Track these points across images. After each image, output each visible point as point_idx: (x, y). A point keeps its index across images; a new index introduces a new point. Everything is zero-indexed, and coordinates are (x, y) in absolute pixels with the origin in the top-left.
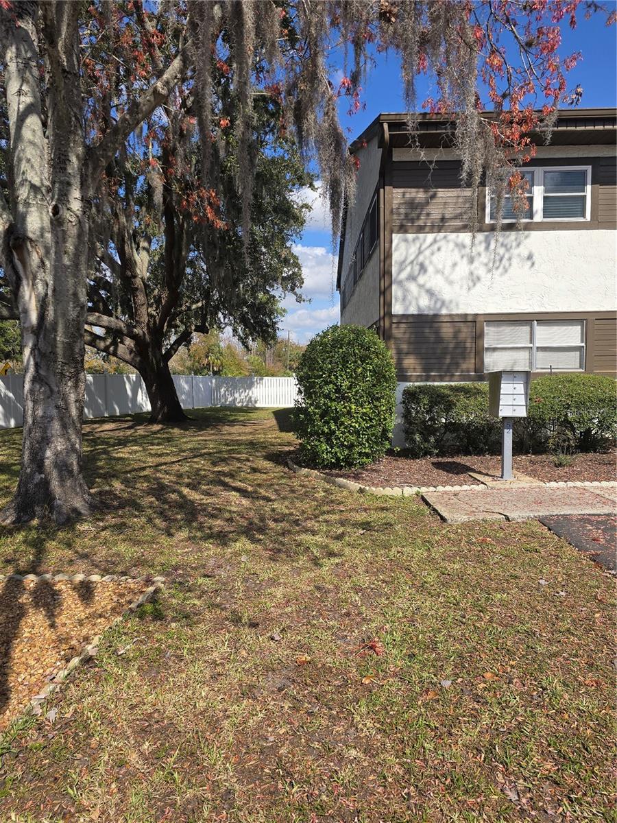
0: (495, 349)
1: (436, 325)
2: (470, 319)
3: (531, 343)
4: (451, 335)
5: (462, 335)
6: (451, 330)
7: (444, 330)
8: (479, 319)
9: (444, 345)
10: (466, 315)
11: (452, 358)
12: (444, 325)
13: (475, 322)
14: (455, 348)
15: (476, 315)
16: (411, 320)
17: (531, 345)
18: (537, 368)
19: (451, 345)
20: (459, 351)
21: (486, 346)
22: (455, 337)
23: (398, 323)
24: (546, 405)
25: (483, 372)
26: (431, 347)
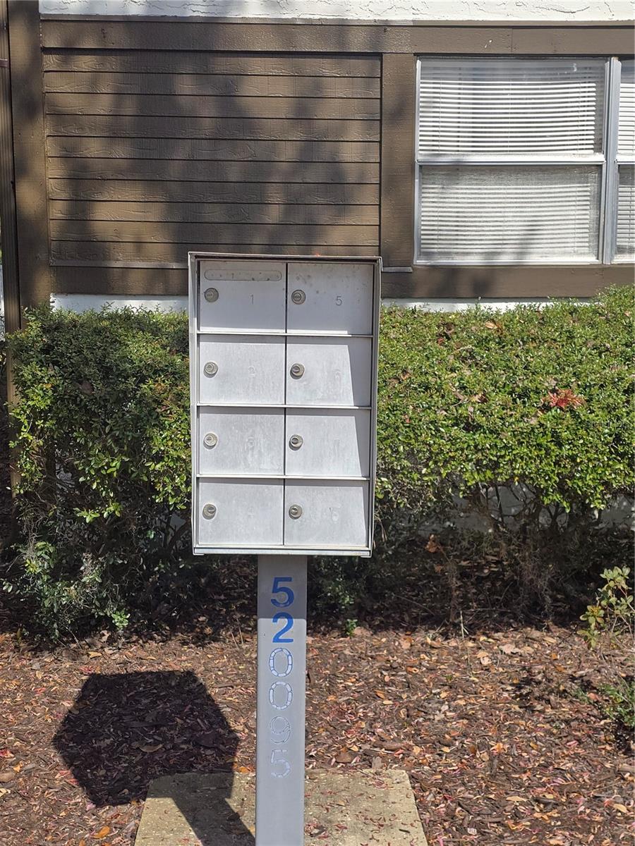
0: (456, 171)
1: (223, 65)
2: (357, 43)
3: (599, 146)
4: (283, 108)
5: (328, 110)
6: (283, 87)
7: (251, 87)
8: (395, 46)
9: (258, 150)
10: (342, 27)
11: (291, 205)
12: (257, 65)
13: (379, 55)
14: (303, 162)
15: (382, 28)
16: (117, 39)
17: (599, 158)
18: (621, 250)
19: (288, 152)
20: (315, 174)
21: (420, 157)
22: (302, 115)
23: (68, 51)
24: (586, 425)
25: (409, 262)
26: (205, 155)
